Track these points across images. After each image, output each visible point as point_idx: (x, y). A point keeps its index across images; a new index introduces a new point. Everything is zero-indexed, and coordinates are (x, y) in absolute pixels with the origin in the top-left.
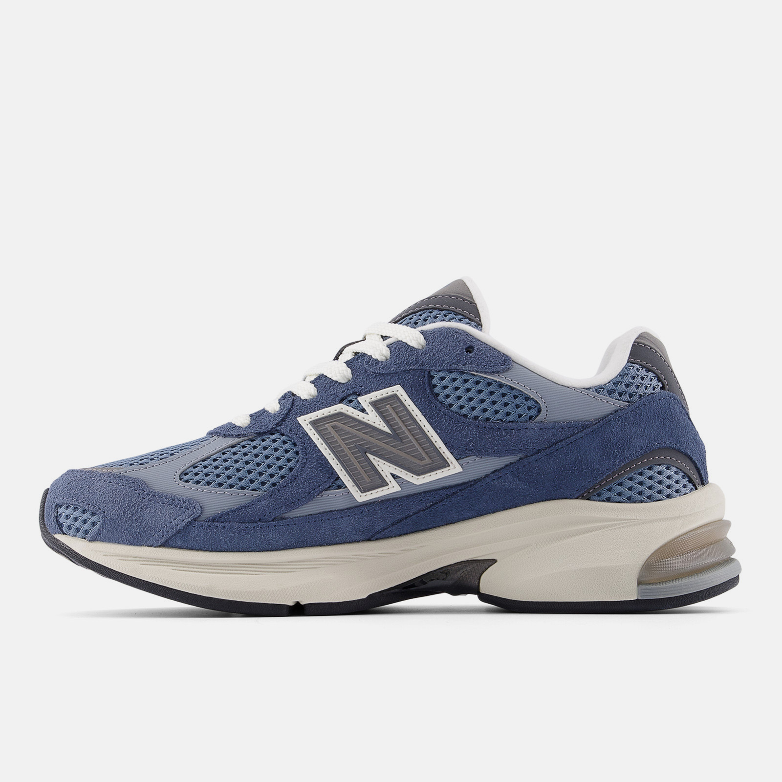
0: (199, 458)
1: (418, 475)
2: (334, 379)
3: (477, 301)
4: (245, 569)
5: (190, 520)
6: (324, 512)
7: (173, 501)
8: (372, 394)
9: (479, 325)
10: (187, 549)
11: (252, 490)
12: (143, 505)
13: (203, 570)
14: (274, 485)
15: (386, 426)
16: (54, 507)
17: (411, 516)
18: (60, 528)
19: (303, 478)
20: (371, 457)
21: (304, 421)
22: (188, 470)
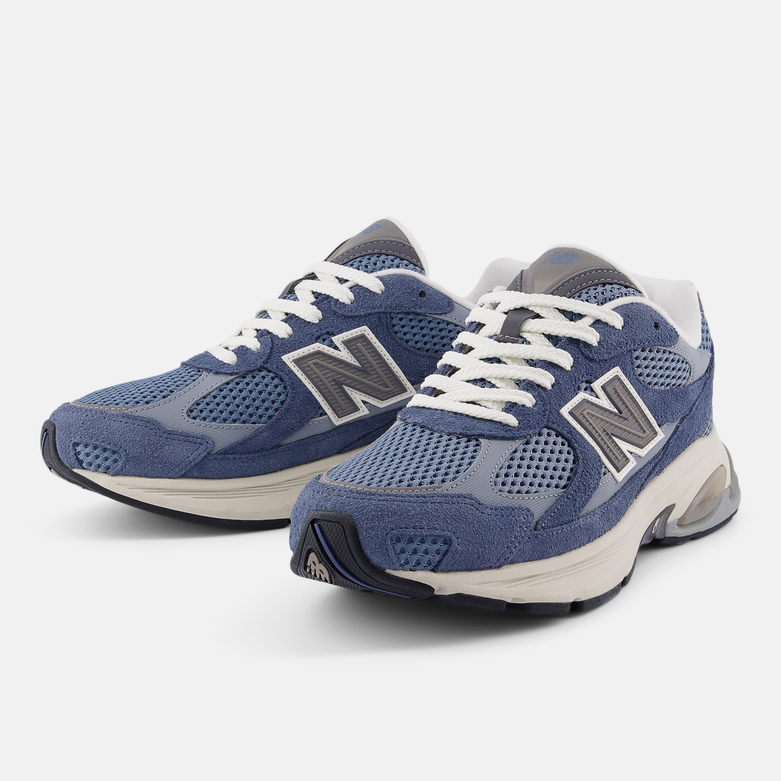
0: (200, 396)
1: (383, 400)
2: (308, 320)
3: (414, 245)
4: (251, 492)
5: (205, 454)
6: (310, 437)
7: (187, 438)
8: (344, 334)
9: (422, 270)
10: (202, 478)
11: (252, 423)
12: (161, 443)
13: (219, 496)
14: (270, 417)
15: (357, 361)
16: (71, 445)
17: (373, 432)
18: (80, 464)
19: (294, 410)
20: (346, 388)
21: (288, 359)
22: (193, 407)
